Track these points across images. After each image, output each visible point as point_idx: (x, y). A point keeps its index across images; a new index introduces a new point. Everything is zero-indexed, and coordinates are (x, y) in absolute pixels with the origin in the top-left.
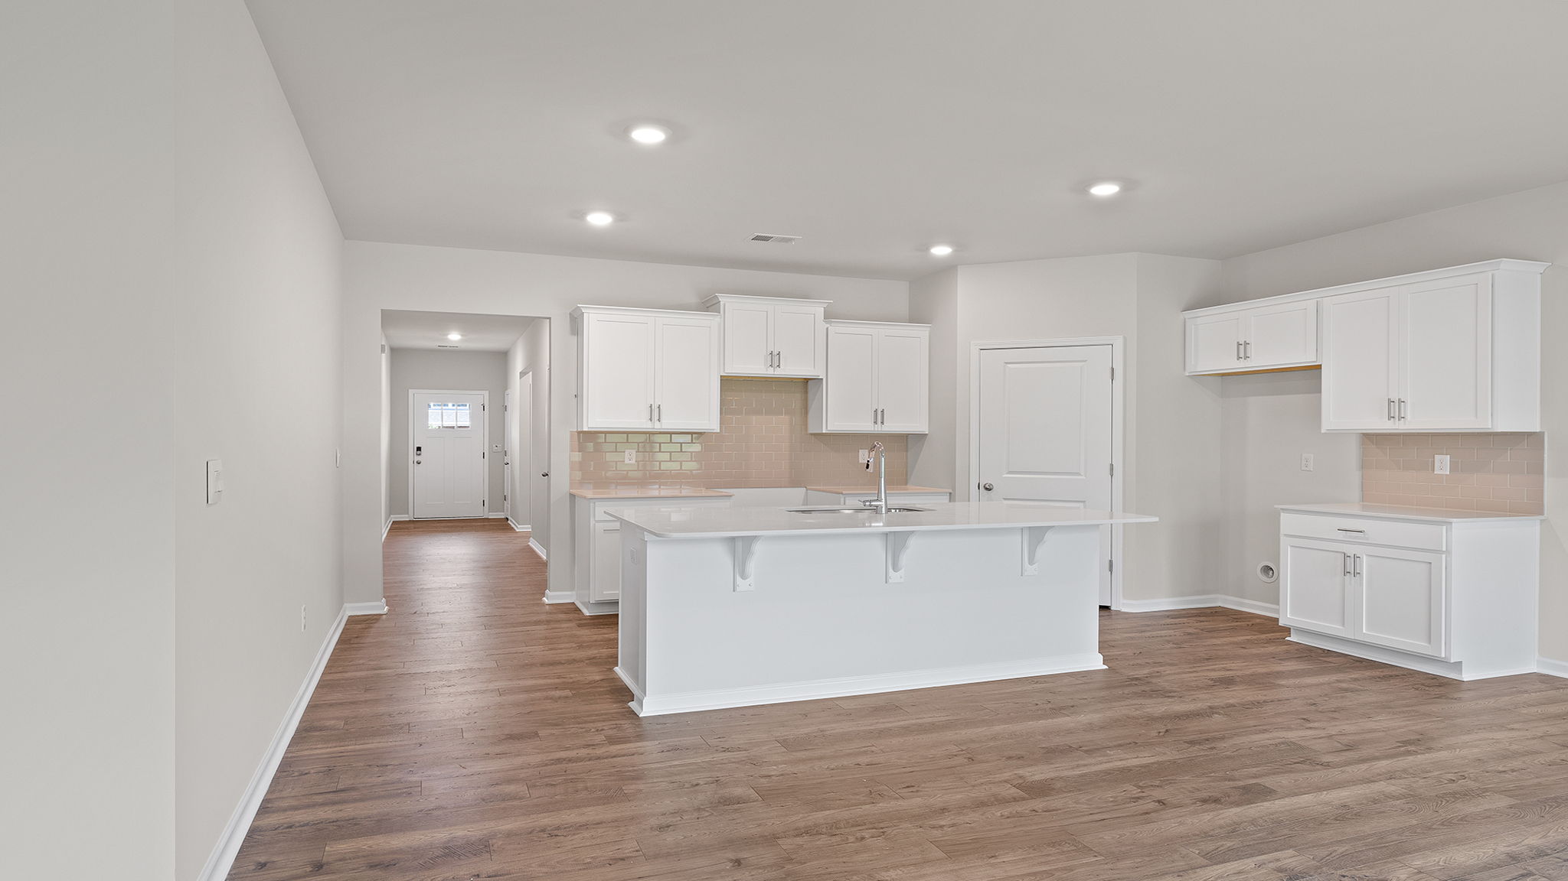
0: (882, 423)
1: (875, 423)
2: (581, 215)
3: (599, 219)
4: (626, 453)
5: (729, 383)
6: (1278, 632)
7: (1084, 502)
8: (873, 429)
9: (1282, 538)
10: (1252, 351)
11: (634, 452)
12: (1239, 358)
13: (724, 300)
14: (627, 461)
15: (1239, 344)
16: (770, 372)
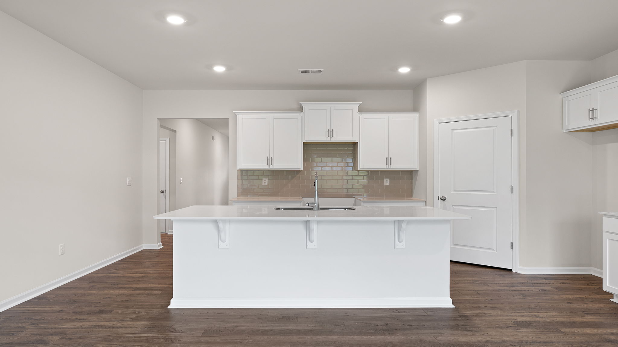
0: (391, 165)
1: (387, 164)
2: (210, 67)
3: (219, 69)
4: (263, 180)
5: (307, 146)
6: (602, 295)
7: (496, 208)
8: (385, 168)
9: (604, 234)
10: (598, 114)
11: (267, 180)
12: (590, 119)
13: (305, 106)
14: (263, 184)
15: (590, 110)
16: (328, 140)
